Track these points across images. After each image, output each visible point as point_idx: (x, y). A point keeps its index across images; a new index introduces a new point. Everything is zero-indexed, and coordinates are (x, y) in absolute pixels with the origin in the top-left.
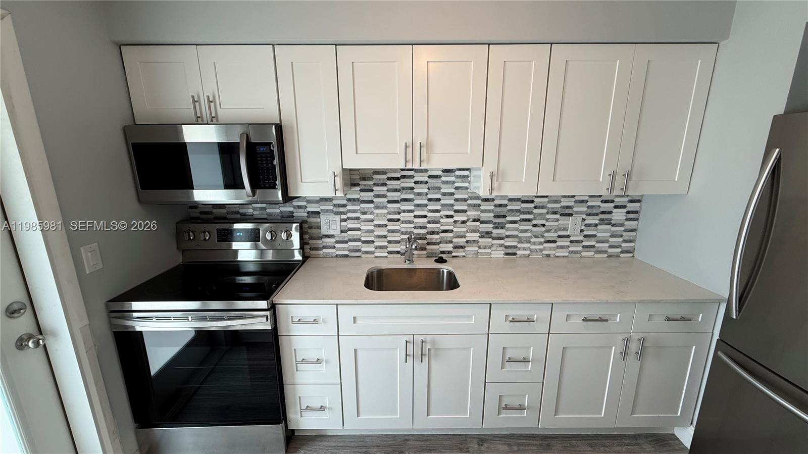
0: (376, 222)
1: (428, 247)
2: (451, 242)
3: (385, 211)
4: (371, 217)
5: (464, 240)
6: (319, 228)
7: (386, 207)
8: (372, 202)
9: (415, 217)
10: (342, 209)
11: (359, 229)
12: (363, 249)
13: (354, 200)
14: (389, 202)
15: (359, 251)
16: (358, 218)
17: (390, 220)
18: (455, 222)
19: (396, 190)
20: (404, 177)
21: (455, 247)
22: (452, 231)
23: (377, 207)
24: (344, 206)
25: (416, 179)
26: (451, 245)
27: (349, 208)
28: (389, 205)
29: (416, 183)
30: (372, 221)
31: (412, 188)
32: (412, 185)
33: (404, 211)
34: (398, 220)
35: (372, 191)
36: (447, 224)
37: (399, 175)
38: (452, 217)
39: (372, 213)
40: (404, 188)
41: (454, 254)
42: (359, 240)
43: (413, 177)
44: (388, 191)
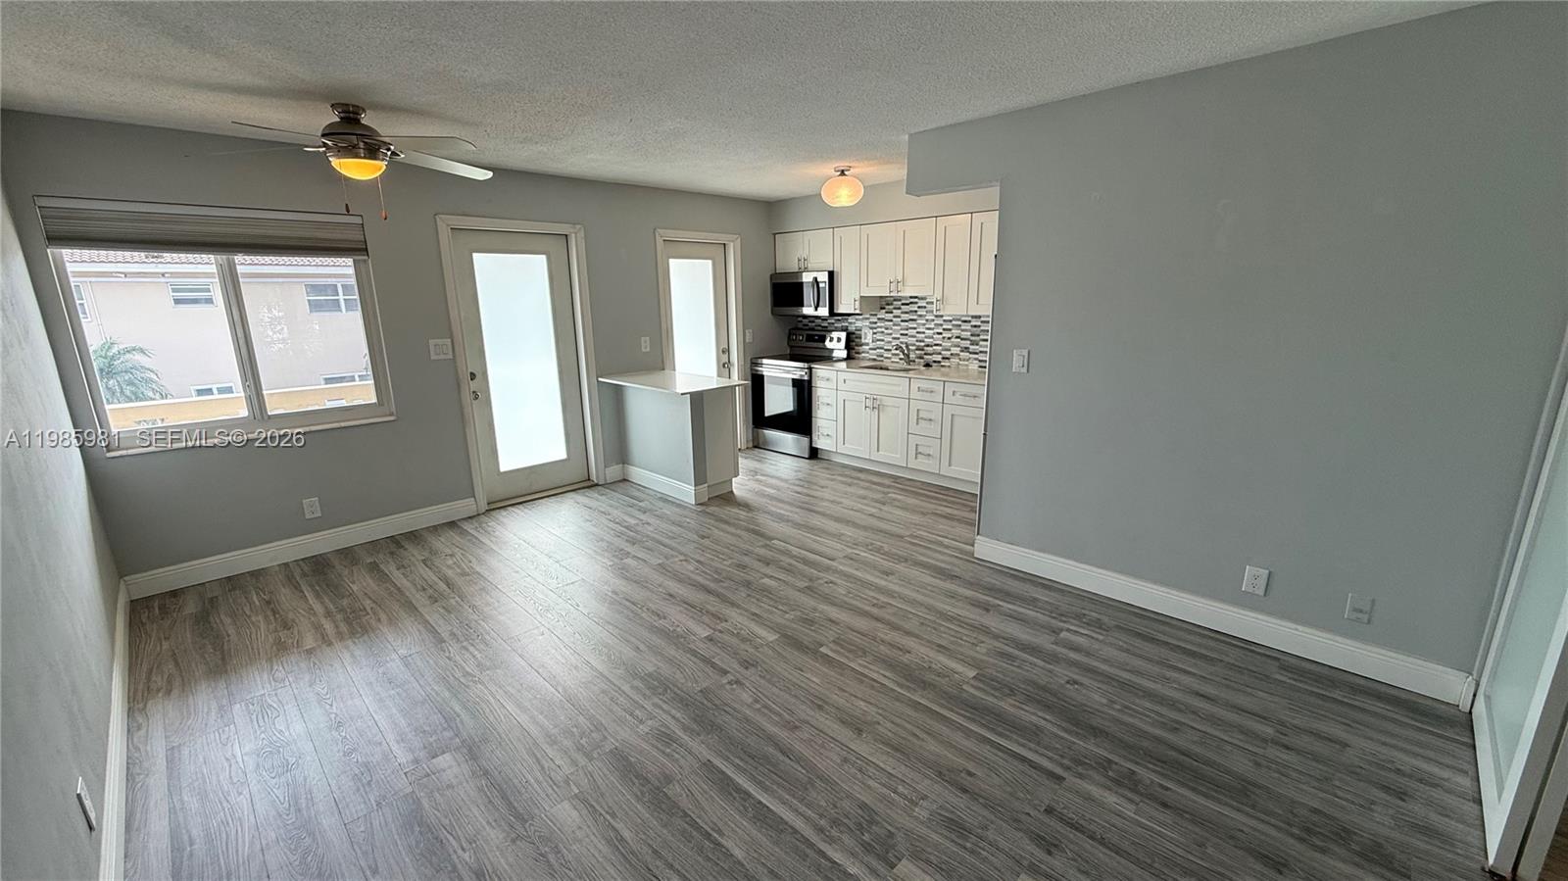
0: (894, 336)
1: (925, 357)
2: (940, 354)
3: (899, 328)
4: (890, 331)
5: (949, 353)
6: (860, 338)
7: (899, 325)
8: (891, 321)
9: (918, 333)
10: (874, 326)
11: (883, 340)
12: (885, 355)
13: (883, 319)
14: (902, 321)
15: (882, 356)
16: (883, 332)
17: (902, 334)
18: (944, 338)
19: (906, 313)
20: (911, 303)
21: (943, 358)
22: (940, 345)
23: (894, 325)
24: (876, 323)
25: (919, 305)
26: (940, 356)
27: (879, 324)
28: (902, 324)
29: (919, 307)
30: (891, 334)
31: (916, 311)
32: (916, 309)
33: (911, 328)
34: (906, 335)
35: (892, 312)
36: (938, 340)
37: (908, 302)
38: (941, 334)
39: (891, 329)
40: (911, 311)
41: (943, 364)
42: (882, 348)
43: (916, 303)
44: (902, 313)
